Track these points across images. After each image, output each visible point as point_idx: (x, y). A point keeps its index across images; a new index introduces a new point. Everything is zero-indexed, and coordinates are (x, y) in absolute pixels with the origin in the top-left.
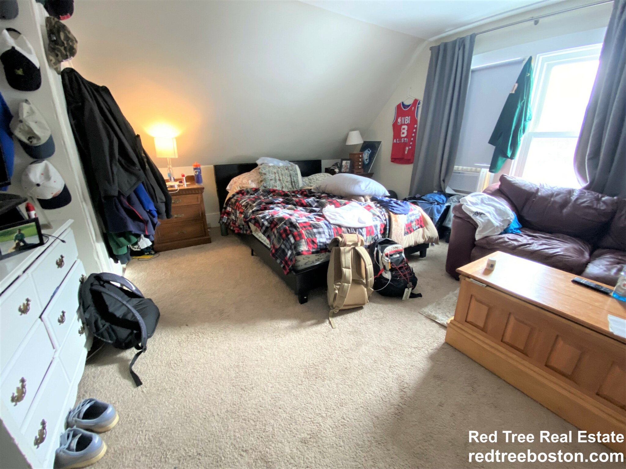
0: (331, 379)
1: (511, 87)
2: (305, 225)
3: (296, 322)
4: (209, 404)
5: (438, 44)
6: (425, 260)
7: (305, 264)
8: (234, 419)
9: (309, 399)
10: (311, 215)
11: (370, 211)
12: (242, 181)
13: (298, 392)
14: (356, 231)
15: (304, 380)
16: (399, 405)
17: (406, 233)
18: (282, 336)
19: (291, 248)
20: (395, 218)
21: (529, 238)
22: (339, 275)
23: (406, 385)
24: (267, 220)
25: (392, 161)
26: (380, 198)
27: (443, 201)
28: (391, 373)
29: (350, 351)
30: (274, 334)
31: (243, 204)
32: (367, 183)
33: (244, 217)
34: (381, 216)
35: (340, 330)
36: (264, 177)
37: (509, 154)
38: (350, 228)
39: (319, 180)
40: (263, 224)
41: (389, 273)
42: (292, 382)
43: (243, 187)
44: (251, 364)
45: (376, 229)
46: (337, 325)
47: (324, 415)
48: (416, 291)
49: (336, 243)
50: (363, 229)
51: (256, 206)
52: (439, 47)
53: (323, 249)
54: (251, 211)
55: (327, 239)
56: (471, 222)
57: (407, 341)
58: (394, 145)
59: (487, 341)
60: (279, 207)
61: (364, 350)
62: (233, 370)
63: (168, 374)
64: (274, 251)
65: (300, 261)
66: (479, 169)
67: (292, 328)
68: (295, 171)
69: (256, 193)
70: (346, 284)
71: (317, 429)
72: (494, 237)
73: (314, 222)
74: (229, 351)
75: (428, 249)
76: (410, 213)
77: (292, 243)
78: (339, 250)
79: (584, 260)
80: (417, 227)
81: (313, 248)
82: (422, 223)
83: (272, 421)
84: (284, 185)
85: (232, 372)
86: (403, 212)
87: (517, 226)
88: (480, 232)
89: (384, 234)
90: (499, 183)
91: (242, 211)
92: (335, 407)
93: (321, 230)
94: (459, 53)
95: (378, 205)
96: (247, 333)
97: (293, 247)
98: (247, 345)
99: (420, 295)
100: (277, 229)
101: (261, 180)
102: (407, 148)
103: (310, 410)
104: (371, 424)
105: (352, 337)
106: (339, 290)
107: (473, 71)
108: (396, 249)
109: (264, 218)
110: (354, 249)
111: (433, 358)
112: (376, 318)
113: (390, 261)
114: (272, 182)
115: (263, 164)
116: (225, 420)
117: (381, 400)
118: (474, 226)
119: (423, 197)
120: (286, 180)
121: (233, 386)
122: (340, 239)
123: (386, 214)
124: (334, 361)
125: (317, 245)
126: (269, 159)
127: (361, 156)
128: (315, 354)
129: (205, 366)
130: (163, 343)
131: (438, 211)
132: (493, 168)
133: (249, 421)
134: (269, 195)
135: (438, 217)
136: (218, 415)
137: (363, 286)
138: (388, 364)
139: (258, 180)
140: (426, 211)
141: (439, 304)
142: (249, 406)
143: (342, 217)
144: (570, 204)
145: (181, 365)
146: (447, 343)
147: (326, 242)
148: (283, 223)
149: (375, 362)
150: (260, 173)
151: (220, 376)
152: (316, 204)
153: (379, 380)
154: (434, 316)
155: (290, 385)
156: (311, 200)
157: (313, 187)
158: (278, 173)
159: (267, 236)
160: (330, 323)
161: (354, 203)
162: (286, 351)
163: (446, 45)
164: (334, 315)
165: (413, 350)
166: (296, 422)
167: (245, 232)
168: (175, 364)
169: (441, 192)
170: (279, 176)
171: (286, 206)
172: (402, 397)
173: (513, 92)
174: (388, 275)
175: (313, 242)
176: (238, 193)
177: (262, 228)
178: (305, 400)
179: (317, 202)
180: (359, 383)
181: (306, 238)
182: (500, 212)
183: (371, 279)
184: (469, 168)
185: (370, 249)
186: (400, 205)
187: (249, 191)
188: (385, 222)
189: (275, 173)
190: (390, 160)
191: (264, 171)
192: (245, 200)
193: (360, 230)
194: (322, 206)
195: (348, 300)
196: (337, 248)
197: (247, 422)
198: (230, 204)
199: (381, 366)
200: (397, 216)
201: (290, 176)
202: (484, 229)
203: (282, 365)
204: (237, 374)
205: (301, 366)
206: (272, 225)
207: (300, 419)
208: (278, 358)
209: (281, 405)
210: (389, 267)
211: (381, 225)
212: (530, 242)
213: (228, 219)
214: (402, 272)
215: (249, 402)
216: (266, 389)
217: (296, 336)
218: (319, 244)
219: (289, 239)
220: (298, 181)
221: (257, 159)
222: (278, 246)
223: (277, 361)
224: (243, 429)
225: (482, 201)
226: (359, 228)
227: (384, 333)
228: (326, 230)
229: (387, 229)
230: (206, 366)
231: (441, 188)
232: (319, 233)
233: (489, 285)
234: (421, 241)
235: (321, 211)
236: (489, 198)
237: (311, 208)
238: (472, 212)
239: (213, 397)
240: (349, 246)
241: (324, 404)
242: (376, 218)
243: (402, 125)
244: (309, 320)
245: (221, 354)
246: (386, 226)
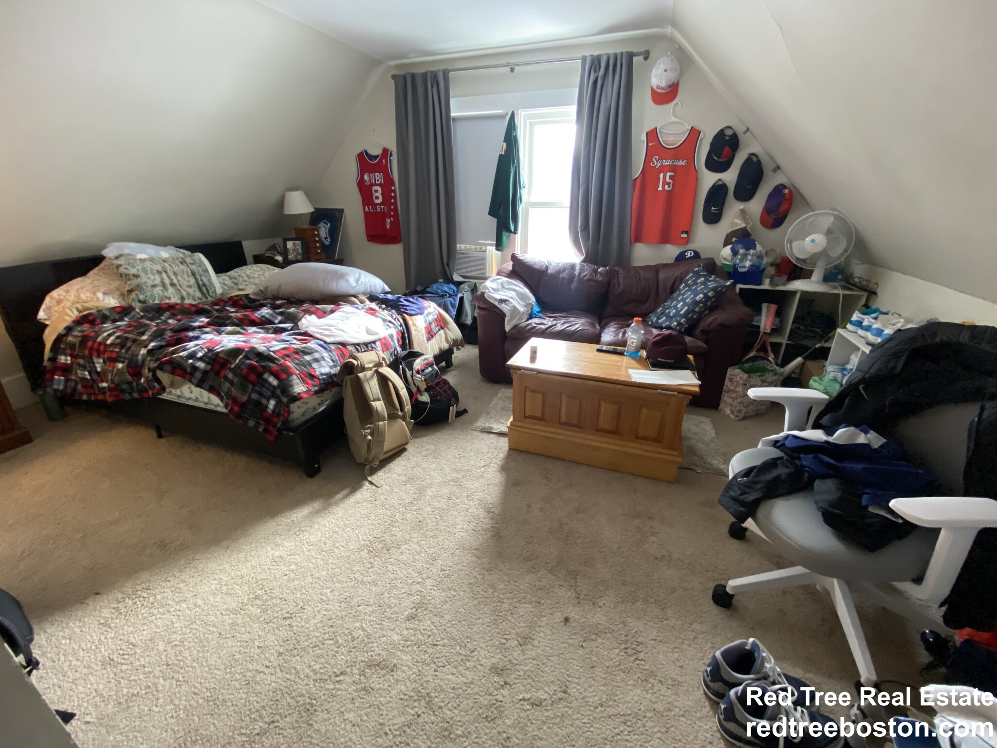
0: (408, 542)
1: (500, 147)
2: (286, 352)
3: (318, 503)
4: (240, 665)
5: (403, 73)
6: (453, 370)
7: (303, 415)
8: (298, 655)
9: (392, 576)
10: (284, 336)
11: (377, 317)
12: (78, 297)
13: (373, 577)
14: (367, 347)
15: (372, 561)
16: (493, 527)
17: (429, 339)
18: (307, 529)
19: (273, 395)
20: (412, 320)
21: (552, 319)
22: (367, 412)
23: (491, 506)
24: (200, 359)
25: (368, 240)
26: (382, 296)
27: (454, 292)
28: (471, 502)
29: (416, 502)
30: (292, 532)
31: (109, 342)
32: (357, 275)
33: (129, 366)
34: (393, 321)
35: (390, 486)
36: (135, 282)
37: (512, 228)
38: (358, 344)
39: (254, 278)
40: (195, 368)
41: (426, 394)
42: (358, 571)
43: (88, 309)
44: (279, 583)
45: (393, 340)
46: (382, 482)
47: (420, 580)
48: (461, 407)
49: (349, 369)
50: (377, 344)
51: (151, 341)
52: (405, 77)
53: (330, 383)
54: (143, 351)
55: (331, 367)
56: (498, 312)
57: (473, 463)
58: (366, 215)
59: (548, 429)
60: (207, 333)
61: (431, 494)
62: (252, 606)
63: (122, 675)
64: (236, 409)
65: (293, 412)
66: (484, 248)
67: (317, 512)
68: (201, 264)
69: (126, 315)
70: (381, 423)
71: (419, 597)
72: (524, 324)
73: (297, 345)
74: (224, 588)
75: (453, 356)
76: (426, 312)
77: (274, 387)
78: (358, 378)
79: (598, 331)
80: (437, 329)
81: (315, 386)
82: (442, 324)
83: (358, 624)
84: (184, 293)
85: (251, 608)
86: (418, 311)
87: (538, 310)
88: (510, 321)
89: (403, 346)
90: (512, 263)
91: (114, 355)
92: (428, 566)
93: (317, 355)
94: (432, 92)
95: (384, 306)
96: (240, 552)
97: (278, 392)
98: (252, 566)
99: (465, 411)
100: (230, 369)
101: (128, 288)
102: (388, 221)
103: (400, 585)
104: (474, 559)
105: (409, 486)
106: (372, 434)
107: (454, 119)
108: (426, 361)
109: (192, 356)
110: (377, 372)
111: (505, 468)
112: (428, 454)
113: (423, 379)
114: (158, 290)
115: (121, 255)
116: (285, 665)
117: (473, 532)
118: (502, 315)
119: (428, 290)
120: (186, 283)
121: (268, 623)
122: (355, 362)
123: (399, 317)
124: (401, 521)
125: (319, 379)
126: (133, 245)
127: (316, 233)
128: (371, 527)
129: (191, 628)
130: (63, 642)
131: (453, 306)
132: (499, 245)
133: (323, 644)
134: (161, 315)
135: (454, 313)
136: (267, 667)
137: (400, 421)
138: (464, 495)
139: (118, 289)
140: (439, 305)
141: (489, 413)
142: (311, 628)
143: (342, 330)
144: (575, 279)
145: (138, 651)
146: (511, 449)
147: (330, 373)
148: (241, 357)
149: (449, 499)
150: (124, 277)
151: (234, 624)
152: (280, 318)
153: (462, 514)
154: (489, 427)
155: (357, 575)
156: (265, 312)
157: (250, 290)
158: (166, 272)
159: (207, 387)
160: (371, 483)
161: (346, 308)
162: (325, 544)
163: (413, 76)
164: (373, 471)
165: (483, 469)
166: (390, 607)
167: (136, 395)
168: (123, 655)
169: (449, 280)
170: (168, 277)
171: (223, 329)
172: (492, 519)
173: (503, 153)
174: (425, 398)
175: (312, 376)
176: (79, 322)
177: (192, 374)
178: (387, 580)
179: (281, 314)
180: (442, 528)
181: (298, 372)
182: (522, 297)
183: (408, 407)
184: (473, 247)
185: (394, 366)
186: (413, 303)
187: (108, 313)
188: (401, 328)
189: (159, 272)
190: (365, 238)
191: (133, 271)
192: (109, 334)
193: (373, 345)
194: (294, 319)
195: (389, 444)
196: (352, 376)
197: (322, 646)
198: (65, 349)
199: (458, 500)
200: (413, 317)
201: (193, 274)
202: (512, 318)
203: (330, 561)
204: (264, 607)
205: (358, 548)
206: (217, 367)
207: (393, 601)
208: (319, 556)
209: (358, 603)
210: (423, 387)
211: (397, 332)
212: (554, 322)
213: (67, 380)
214: (440, 388)
215: (308, 625)
216: (325, 599)
217: (328, 519)
218: (321, 377)
219: (266, 381)
220: (211, 283)
221: (104, 247)
222: (245, 399)
223: (318, 560)
224: (322, 656)
225: (503, 287)
226: (370, 343)
227: (445, 466)
228: (325, 354)
229: (406, 338)
230: (194, 626)
231: (446, 274)
232: (316, 360)
233: (539, 372)
234: (446, 346)
235: (296, 326)
236: (507, 281)
237: (274, 326)
238: (496, 300)
239: (241, 654)
240: (370, 369)
241: (414, 570)
242: (388, 325)
243: (372, 185)
244: (337, 492)
245: (212, 599)
246: (403, 333)
